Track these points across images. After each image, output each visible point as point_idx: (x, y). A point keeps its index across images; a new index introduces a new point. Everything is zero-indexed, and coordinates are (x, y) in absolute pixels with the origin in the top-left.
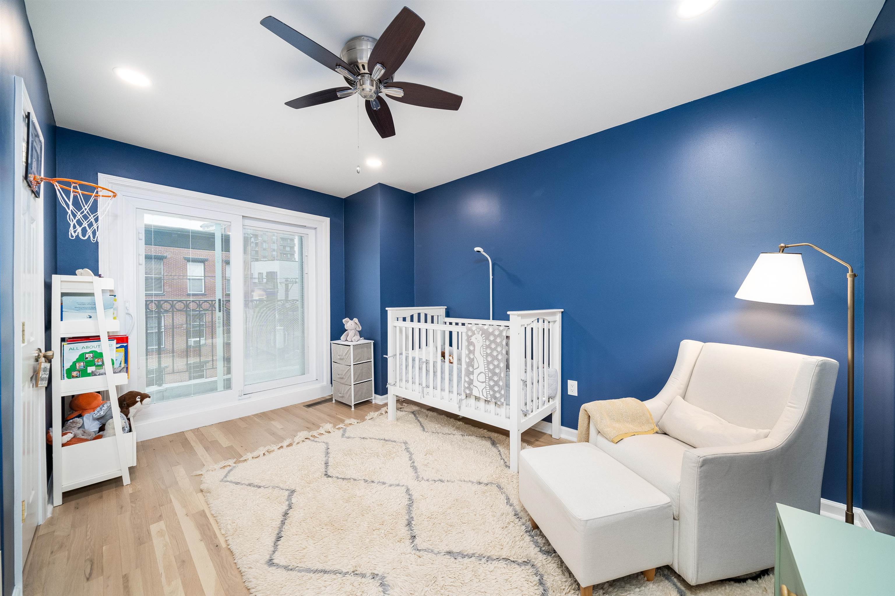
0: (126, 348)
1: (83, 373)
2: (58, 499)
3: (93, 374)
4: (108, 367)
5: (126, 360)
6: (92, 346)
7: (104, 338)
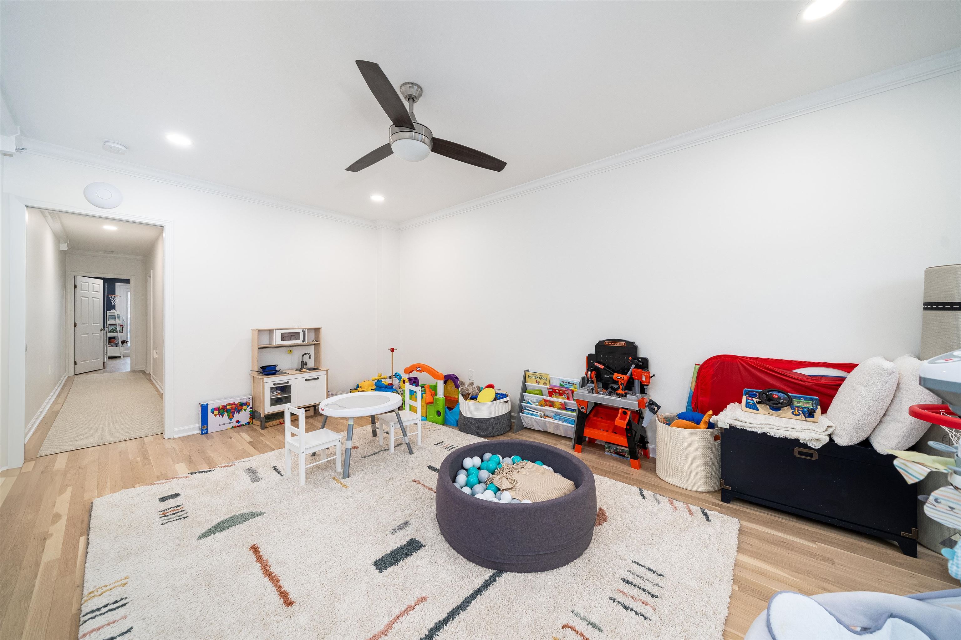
0: (122, 327)
1: (113, 332)
2: (108, 358)
3: (115, 333)
4: (118, 331)
5: (122, 330)
6: (115, 326)
7: (117, 325)
